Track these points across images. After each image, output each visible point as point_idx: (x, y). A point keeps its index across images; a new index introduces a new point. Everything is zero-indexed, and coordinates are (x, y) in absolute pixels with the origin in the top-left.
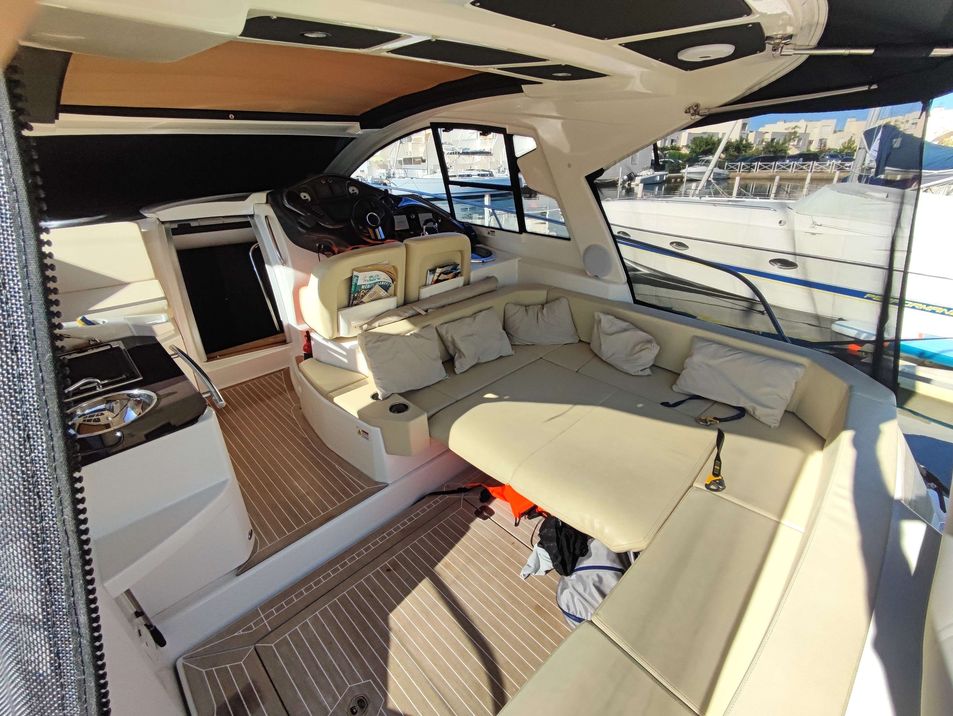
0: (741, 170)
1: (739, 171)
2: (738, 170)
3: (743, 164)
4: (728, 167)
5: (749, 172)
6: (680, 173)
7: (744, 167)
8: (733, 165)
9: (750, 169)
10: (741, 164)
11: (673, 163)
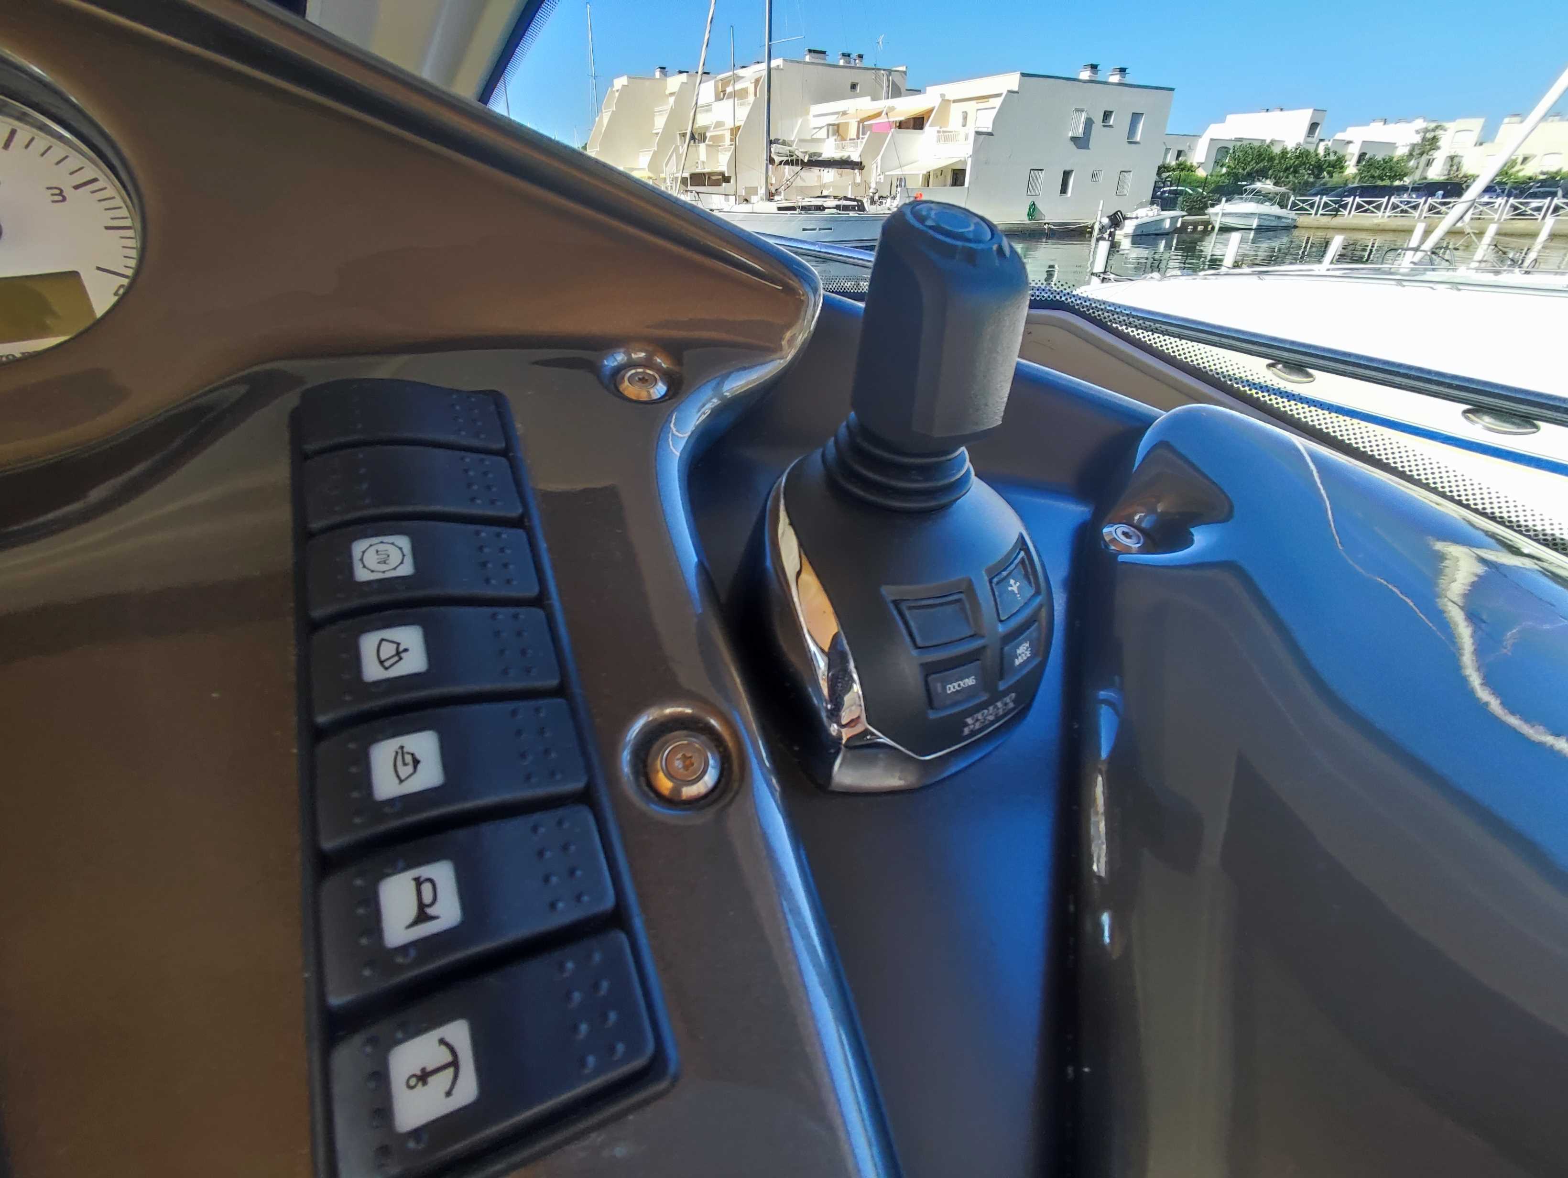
0: (1320, 212)
2: (1313, 212)
3: (1325, 199)
4: (1294, 204)
5: (1336, 215)
7: (1326, 205)
8: (1304, 202)
9: (1337, 210)
10: (1321, 199)
11: (1190, 195)
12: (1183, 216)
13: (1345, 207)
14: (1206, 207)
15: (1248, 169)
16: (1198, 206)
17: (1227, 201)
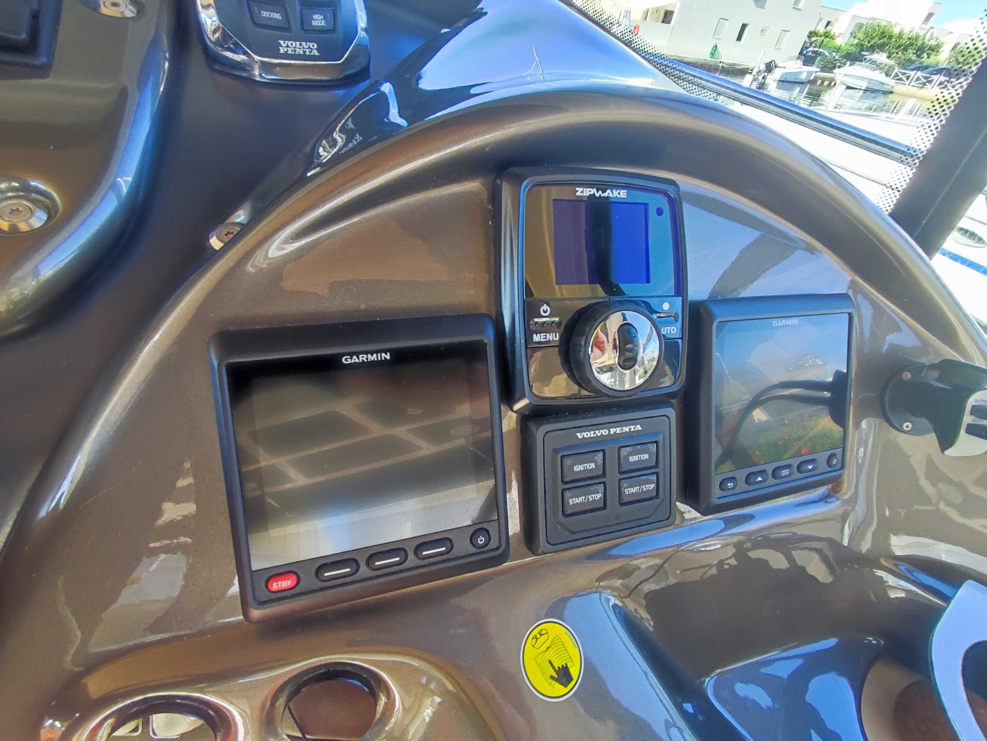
0: (912, 84)
1: (909, 85)
2: (907, 82)
3: (919, 74)
4: (897, 75)
5: (922, 88)
6: (833, 73)
7: (918, 79)
8: (904, 74)
9: (924, 84)
10: (916, 74)
11: (826, 56)
12: (816, 72)
13: (930, 82)
14: (834, 68)
15: (872, 43)
16: (829, 67)
17: (851, 65)
